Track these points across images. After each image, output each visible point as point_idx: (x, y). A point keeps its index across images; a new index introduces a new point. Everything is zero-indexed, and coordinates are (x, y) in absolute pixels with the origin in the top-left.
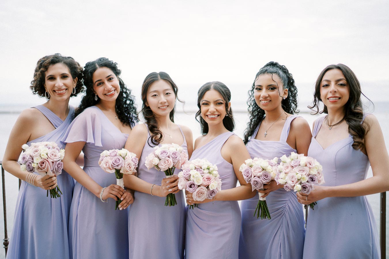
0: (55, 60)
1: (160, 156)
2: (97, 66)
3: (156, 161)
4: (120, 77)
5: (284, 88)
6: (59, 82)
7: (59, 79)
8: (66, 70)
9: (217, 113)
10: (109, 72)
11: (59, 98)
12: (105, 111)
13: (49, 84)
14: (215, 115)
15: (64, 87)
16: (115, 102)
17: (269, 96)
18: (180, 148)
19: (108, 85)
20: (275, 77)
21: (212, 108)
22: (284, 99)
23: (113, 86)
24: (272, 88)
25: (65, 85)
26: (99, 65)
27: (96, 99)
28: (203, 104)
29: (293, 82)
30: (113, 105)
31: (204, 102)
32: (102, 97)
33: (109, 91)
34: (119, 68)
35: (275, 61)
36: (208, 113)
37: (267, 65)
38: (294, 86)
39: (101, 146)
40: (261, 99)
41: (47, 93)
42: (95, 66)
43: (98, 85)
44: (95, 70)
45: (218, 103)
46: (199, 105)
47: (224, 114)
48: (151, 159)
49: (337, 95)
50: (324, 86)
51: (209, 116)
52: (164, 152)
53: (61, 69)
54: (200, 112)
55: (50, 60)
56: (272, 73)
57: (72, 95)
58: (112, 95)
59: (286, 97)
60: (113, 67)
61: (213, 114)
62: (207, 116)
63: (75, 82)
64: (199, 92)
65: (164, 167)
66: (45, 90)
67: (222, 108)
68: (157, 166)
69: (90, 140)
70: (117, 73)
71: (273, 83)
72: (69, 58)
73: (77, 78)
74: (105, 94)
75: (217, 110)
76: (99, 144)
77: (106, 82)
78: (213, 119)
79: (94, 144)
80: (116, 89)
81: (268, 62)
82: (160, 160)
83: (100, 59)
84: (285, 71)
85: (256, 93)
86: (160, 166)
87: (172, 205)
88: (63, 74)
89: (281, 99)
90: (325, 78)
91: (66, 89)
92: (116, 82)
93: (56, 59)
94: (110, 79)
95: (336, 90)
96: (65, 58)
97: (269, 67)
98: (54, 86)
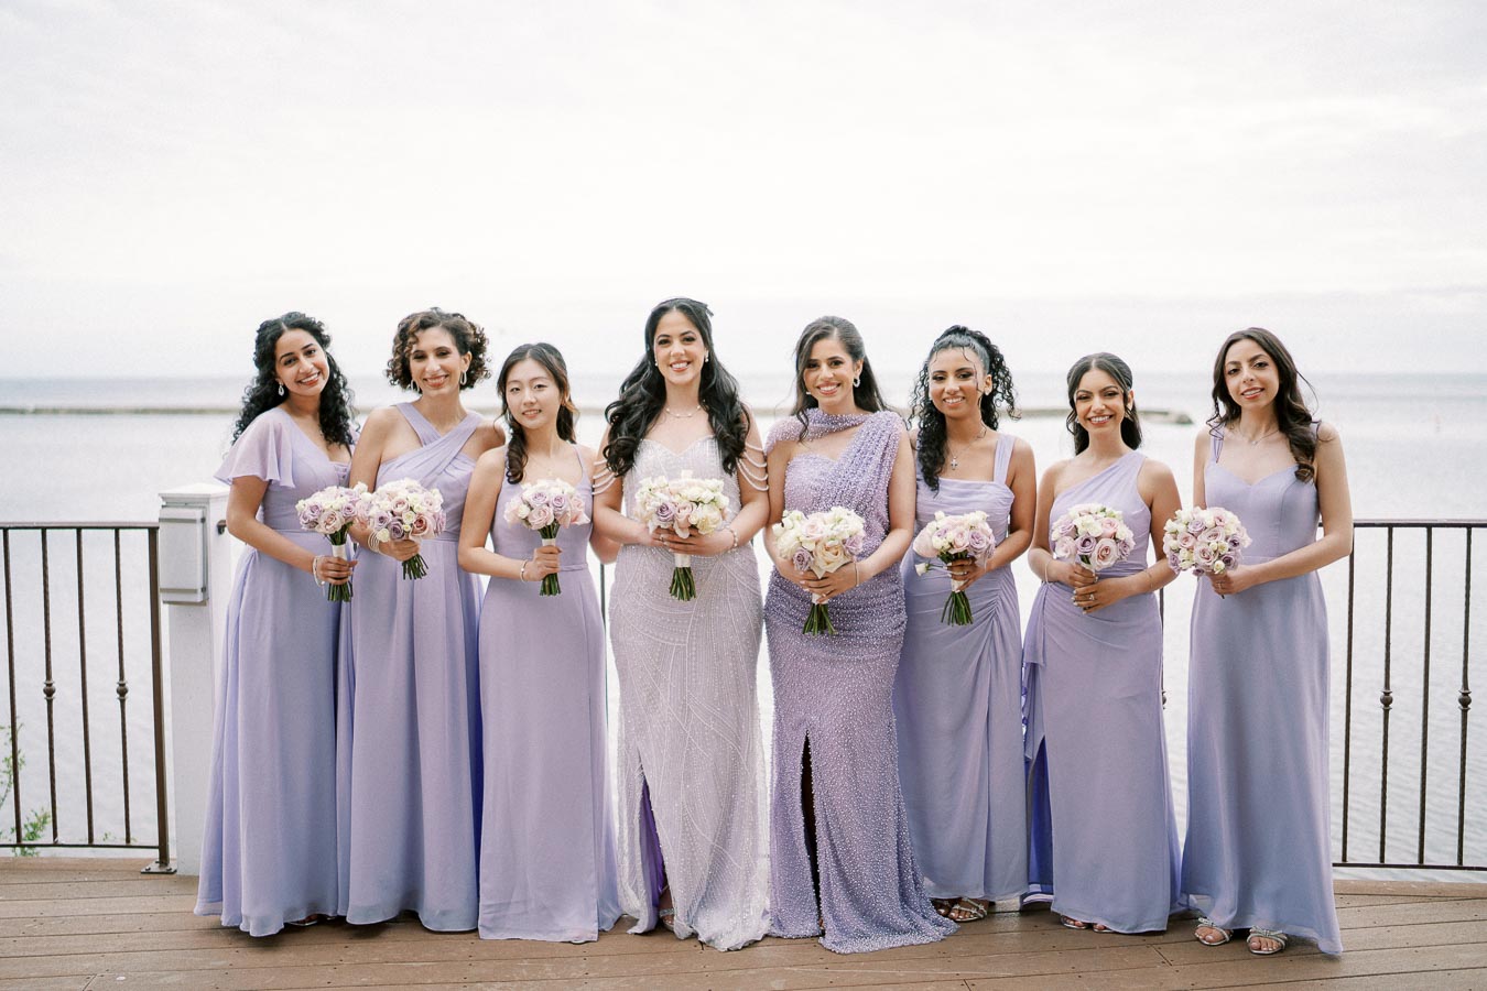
0: (426, 323)
1: (532, 503)
2: (284, 327)
3: (524, 511)
4: (328, 350)
5: (984, 374)
6: (433, 364)
7: (431, 357)
8: (447, 341)
9: (1107, 412)
10: (306, 338)
11: (434, 393)
12: (297, 419)
13: (415, 366)
14: (1104, 416)
15: (442, 373)
16: (318, 397)
17: (961, 389)
18: (569, 489)
19: (307, 364)
20: (968, 353)
21: (1097, 403)
22: (987, 394)
23: (315, 365)
24: (964, 374)
25: (443, 368)
26: (287, 326)
27: (281, 393)
28: (1080, 398)
29: (1002, 360)
30: (314, 405)
31: (1080, 393)
32: (292, 387)
33: (308, 375)
34: (325, 333)
35: (962, 324)
36: (1091, 415)
37: (948, 333)
38: (1003, 369)
39: (294, 486)
40: (945, 396)
41: (414, 383)
42: (280, 327)
43: (286, 364)
44: (280, 334)
45: (1107, 394)
46: (1072, 403)
47: (1122, 415)
48: (515, 508)
49: (1257, 385)
50: (1230, 373)
51: (1093, 420)
52: (540, 495)
53: (436, 338)
54: (1076, 414)
55: (418, 321)
56: (962, 346)
57: (462, 387)
58: (313, 383)
59: (988, 391)
60: (314, 329)
61: (1100, 414)
62: (1090, 419)
63: (466, 362)
64: (1069, 378)
65: (538, 522)
66: (411, 378)
67: (1117, 402)
68: (526, 520)
69: (272, 475)
70: (324, 342)
71: (965, 365)
72: (455, 315)
73: (469, 353)
74: (300, 382)
75: (1106, 407)
76: (288, 482)
77: (302, 358)
78: (1100, 425)
79: (278, 483)
80: (321, 372)
81: (948, 326)
82: (532, 509)
83: (289, 315)
84: (983, 341)
85: (934, 386)
86: (530, 521)
87: (551, 593)
88: (440, 348)
89: (980, 395)
90: (1230, 358)
91: (446, 376)
92: (320, 356)
93: (427, 319)
94: (309, 352)
95: (1253, 377)
96: (447, 316)
97: (953, 336)
98: (424, 371)
